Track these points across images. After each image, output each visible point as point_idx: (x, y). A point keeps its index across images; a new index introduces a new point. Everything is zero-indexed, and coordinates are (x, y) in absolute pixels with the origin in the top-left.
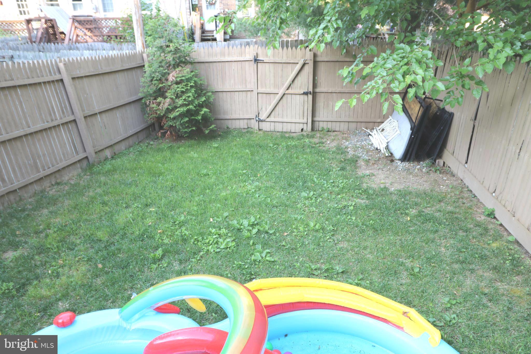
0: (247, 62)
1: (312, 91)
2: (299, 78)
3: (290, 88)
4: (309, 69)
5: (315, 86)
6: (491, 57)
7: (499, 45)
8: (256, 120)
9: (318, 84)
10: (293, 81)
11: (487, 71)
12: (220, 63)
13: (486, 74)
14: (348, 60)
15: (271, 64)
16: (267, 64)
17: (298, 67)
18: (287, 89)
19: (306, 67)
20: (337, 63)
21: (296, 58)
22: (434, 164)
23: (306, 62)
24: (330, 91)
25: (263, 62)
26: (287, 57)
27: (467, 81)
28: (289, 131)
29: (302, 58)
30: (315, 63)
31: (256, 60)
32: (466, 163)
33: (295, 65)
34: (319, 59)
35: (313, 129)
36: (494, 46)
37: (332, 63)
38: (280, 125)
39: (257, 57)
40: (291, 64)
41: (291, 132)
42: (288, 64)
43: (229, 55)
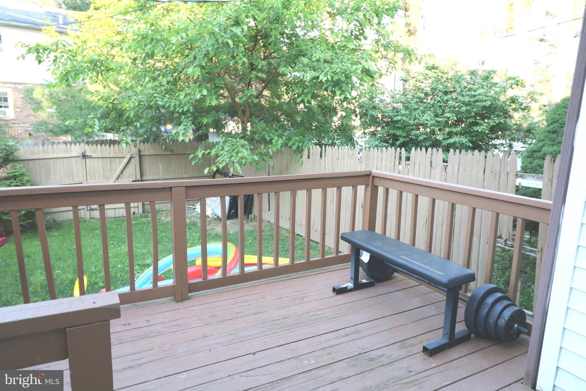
0: (73, 159)
1: (140, 179)
2: (127, 169)
3: (120, 178)
4: (135, 162)
5: (142, 175)
6: (274, 143)
7: (276, 138)
8: (88, 210)
9: (144, 173)
10: (122, 172)
11: (274, 150)
12: (43, 160)
13: (273, 153)
14: (167, 153)
15: (99, 159)
16: (95, 159)
17: (125, 160)
18: (117, 179)
19: (133, 160)
20: (159, 156)
21: (122, 153)
22: (248, 218)
23: (132, 156)
24: (155, 179)
25: (91, 157)
26: (115, 153)
27: (265, 157)
28: (122, 216)
29: (129, 153)
30: (140, 156)
31: (84, 156)
32: (269, 210)
33: (122, 159)
34: (143, 153)
35: (144, 212)
36: (274, 139)
37: (154, 156)
38: (113, 211)
39: (85, 153)
40: (118, 159)
41: (123, 217)
42: (116, 159)
43: (53, 152)
